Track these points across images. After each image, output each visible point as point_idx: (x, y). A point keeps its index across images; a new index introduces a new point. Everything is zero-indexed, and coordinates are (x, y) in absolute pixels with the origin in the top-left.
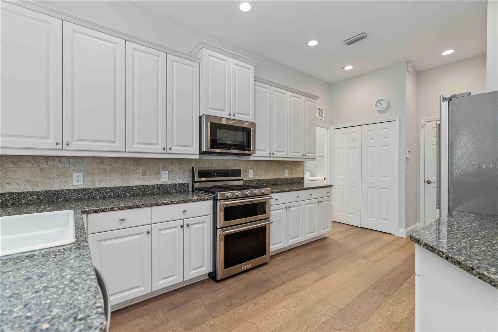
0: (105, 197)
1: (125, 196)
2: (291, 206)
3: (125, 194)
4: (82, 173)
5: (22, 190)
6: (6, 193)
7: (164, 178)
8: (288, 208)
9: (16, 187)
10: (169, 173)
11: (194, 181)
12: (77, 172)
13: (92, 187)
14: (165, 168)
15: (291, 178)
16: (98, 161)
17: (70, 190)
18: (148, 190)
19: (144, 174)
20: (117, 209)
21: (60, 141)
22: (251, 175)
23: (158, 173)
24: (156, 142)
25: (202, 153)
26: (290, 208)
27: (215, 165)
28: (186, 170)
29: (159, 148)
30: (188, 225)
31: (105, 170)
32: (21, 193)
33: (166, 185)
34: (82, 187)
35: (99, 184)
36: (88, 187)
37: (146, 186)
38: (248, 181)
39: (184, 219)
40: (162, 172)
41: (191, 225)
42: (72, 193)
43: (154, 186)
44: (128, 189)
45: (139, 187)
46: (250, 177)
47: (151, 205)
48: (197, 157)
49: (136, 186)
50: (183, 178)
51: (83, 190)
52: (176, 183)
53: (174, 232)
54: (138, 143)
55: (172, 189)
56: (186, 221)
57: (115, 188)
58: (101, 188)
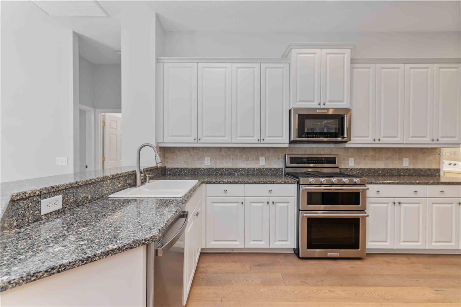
0: (222, 174)
1: (234, 175)
2: (401, 202)
3: (235, 173)
4: (210, 158)
5: (183, 167)
6: (176, 168)
7: (262, 163)
8: (397, 204)
9: (180, 165)
10: (266, 159)
11: (286, 167)
12: (207, 157)
13: (215, 167)
14: (262, 155)
15: (414, 169)
16: (218, 150)
17: (204, 168)
18: (250, 172)
19: (247, 159)
20: (222, 182)
21: (196, 138)
22: (351, 164)
23: (258, 159)
24: (253, 135)
25: (291, 142)
26: (401, 204)
27: (308, 153)
28: (280, 157)
29: (254, 140)
30: (273, 203)
31: (222, 156)
32: (182, 168)
33: (263, 169)
34: (210, 167)
35: (219, 166)
36: (213, 167)
37: (249, 168)
38: (347, 169)
39: (270, 197)
40: (261, 158)
41: (276, 203)
42: (205, 170)
43: (255, 168)
44: (236, 170)
45: (244, 169)
46: (350, 165)
47: (245, 183)
48: (287, 146)
49: (241, 168)
50: (278, 164)
51: (210, 169)
52: (272, 168)
53: (262, 206)
54: (240, 136)
55: (268, 172)
56: (272, 199)
57: (228, 169)
58: (220, 168)
